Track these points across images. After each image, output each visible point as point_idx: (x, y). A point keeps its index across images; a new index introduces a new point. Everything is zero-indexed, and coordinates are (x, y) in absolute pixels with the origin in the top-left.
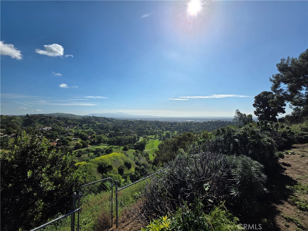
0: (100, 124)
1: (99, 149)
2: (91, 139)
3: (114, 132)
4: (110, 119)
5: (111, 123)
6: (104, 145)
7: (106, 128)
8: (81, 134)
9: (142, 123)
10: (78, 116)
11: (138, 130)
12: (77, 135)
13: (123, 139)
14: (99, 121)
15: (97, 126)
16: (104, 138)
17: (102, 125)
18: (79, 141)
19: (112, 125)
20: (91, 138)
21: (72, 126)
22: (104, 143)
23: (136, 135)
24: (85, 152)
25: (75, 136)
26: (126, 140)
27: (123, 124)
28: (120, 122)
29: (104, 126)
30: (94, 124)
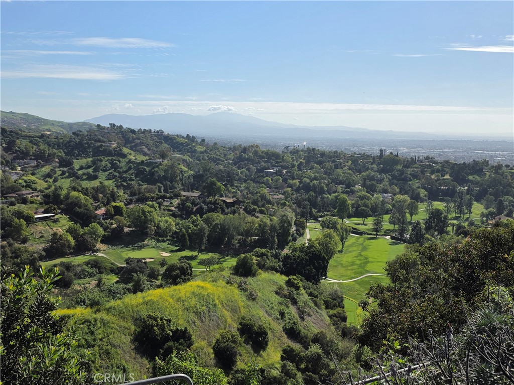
0: (141, 158)
1: (139, 260)
2: (108, 221)
3: (196, 194)
4: (181, 140)
5: (186, 157)
6: (159, 248)
7: (165, 178)
8: (67, 196)
9: (320, 163)
10: (53, 123)
11: (298, 190)
12: (52, 201)
13: (236, 229)
14: (136, 145)
15: (130, 168)
16: (157, 218)
17: (149, 164)
18: (63, 225)
19: (188, 165)
20: (107, 215)
21: (34, 163)
22: (158, 241)
23: (291, 215)
24: (83, 270)
25: (46, 203)
26: (248, 233)
27: (235, 164)
28: (225, 155)
29: (156, 169)
30: (119, 161)
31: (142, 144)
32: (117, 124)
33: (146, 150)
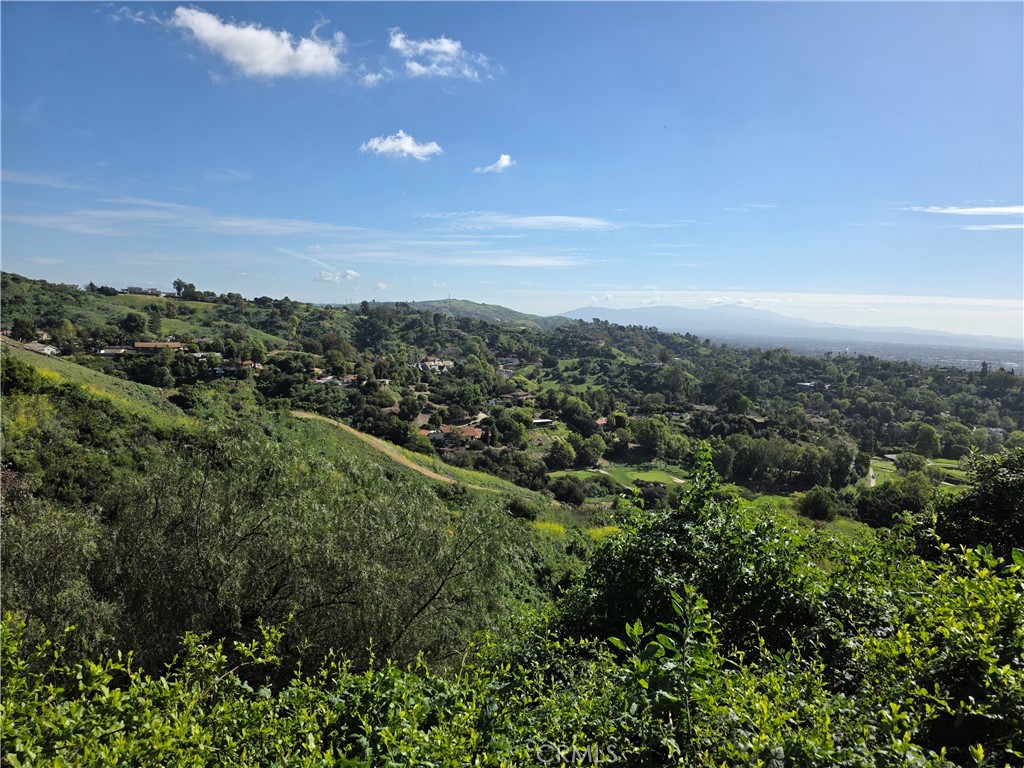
0: (632, 361)
1: (656, 484)
2: (609, 433)
3: (712, 409)
4: (681, 340)
5: (687, 361)
6: (669, 472)
7: (665, 386)
8: (564, 401)
10: (526, 317)
12: (547, 405)
14: (625, 345)
15: (622, 373)
16: (669, 436)
17: (646, 368)
18: (562, 434)
19: (696, 374)
20: (609, 427)
21: (517, 362)
22: (668, 463)
23: (852, 447)
24: (593, 487)
25: (542, 407)
26: (787, 465)
27: (754, 372)
28: (738, 361)
29: (655, 375)
30: (610, 363)
31: (632, 343)
32: (602, 319)
33: (636, 351)
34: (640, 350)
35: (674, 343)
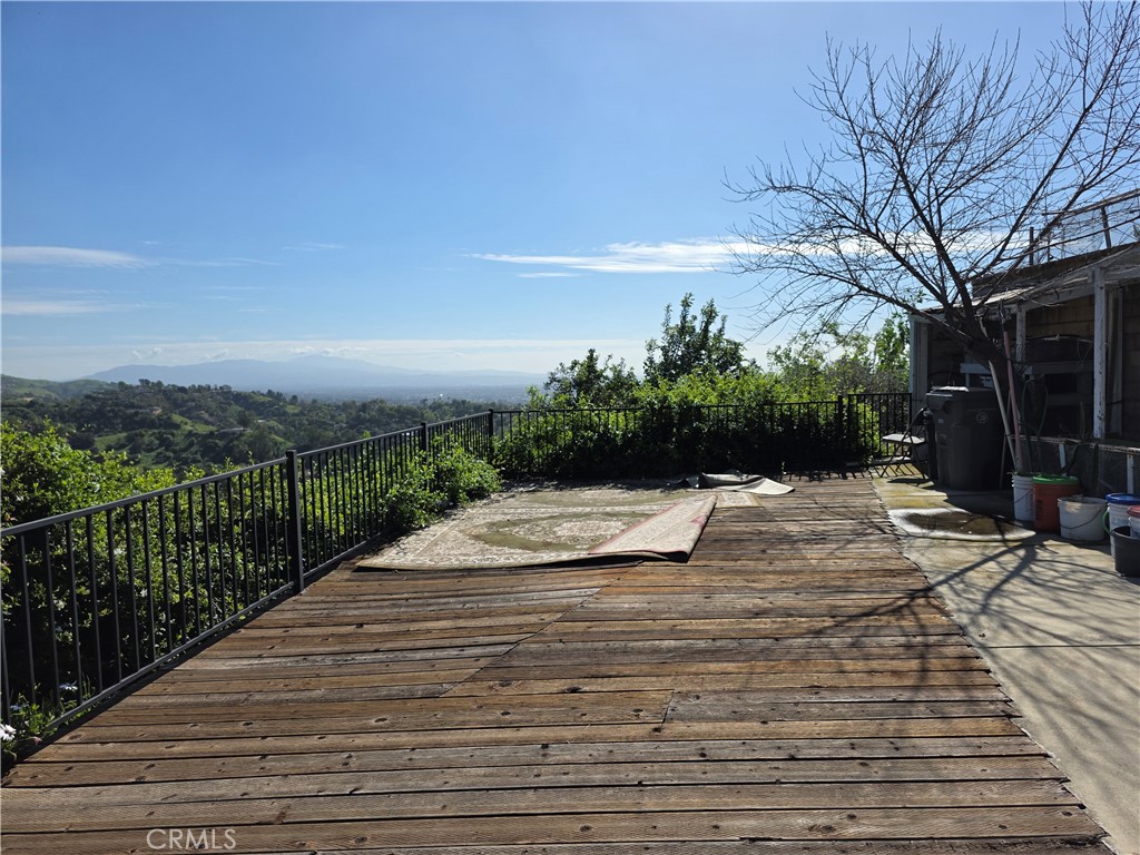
14: (190, 410)
15: (192, 444)
29: (235, 443)
30: (173, 435)
31: (199, 407)
32: (153, 380)
33: (206, 416)
34: (211, 415)
35: (254, 402)
